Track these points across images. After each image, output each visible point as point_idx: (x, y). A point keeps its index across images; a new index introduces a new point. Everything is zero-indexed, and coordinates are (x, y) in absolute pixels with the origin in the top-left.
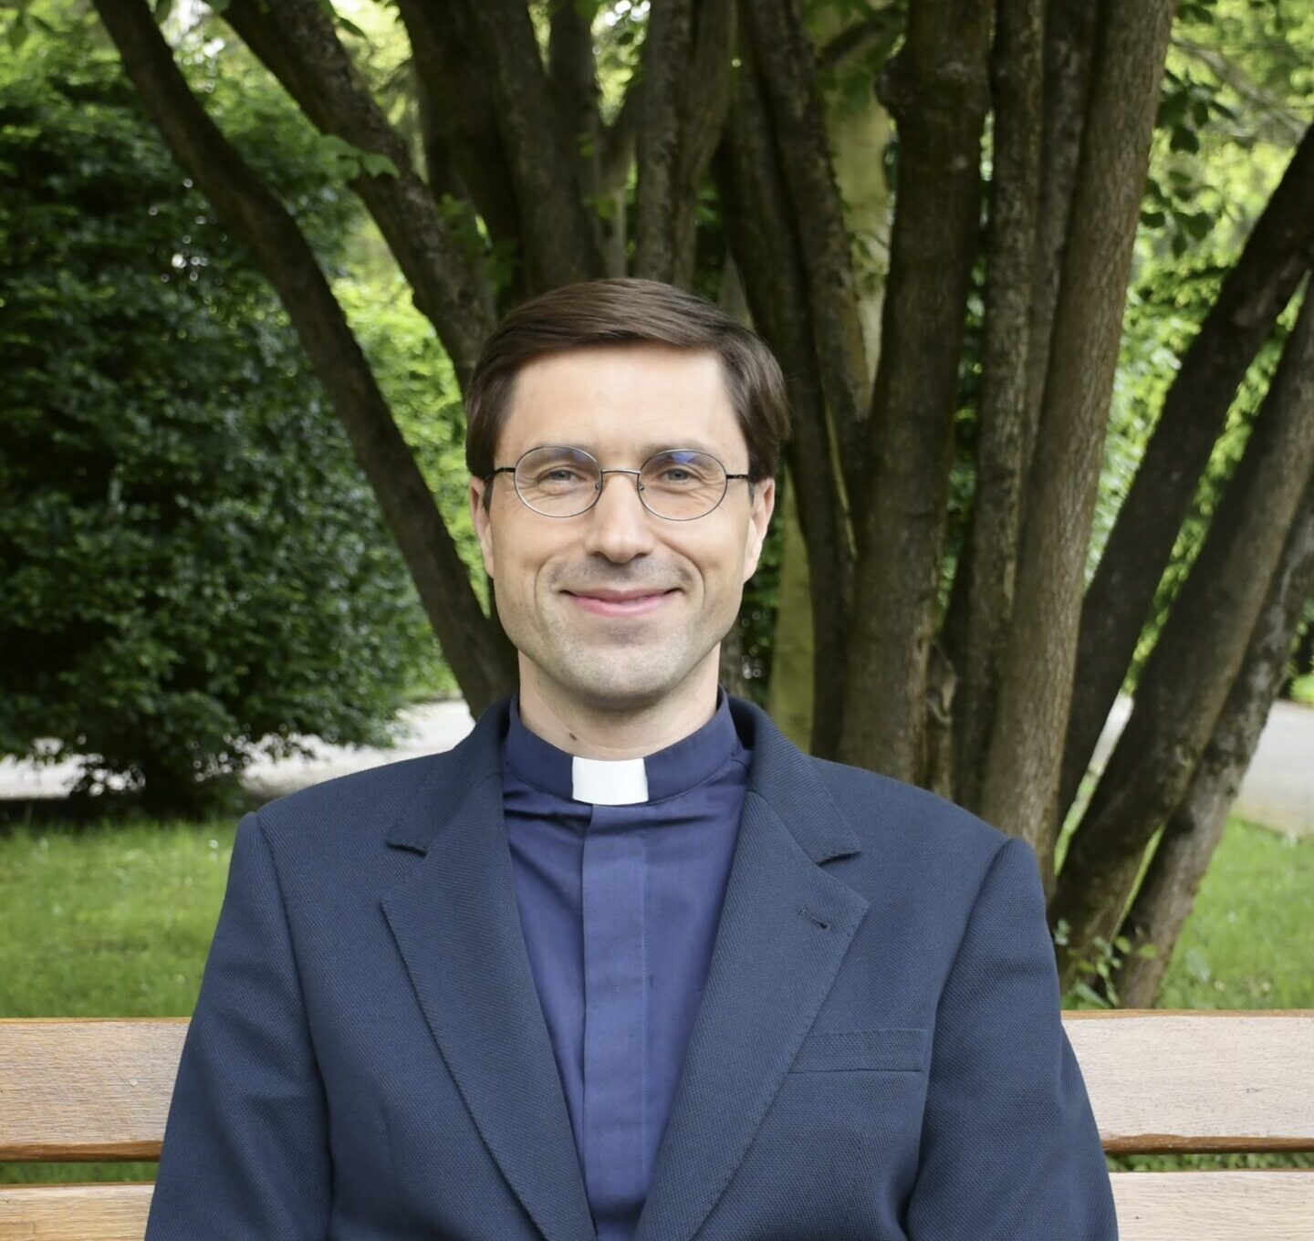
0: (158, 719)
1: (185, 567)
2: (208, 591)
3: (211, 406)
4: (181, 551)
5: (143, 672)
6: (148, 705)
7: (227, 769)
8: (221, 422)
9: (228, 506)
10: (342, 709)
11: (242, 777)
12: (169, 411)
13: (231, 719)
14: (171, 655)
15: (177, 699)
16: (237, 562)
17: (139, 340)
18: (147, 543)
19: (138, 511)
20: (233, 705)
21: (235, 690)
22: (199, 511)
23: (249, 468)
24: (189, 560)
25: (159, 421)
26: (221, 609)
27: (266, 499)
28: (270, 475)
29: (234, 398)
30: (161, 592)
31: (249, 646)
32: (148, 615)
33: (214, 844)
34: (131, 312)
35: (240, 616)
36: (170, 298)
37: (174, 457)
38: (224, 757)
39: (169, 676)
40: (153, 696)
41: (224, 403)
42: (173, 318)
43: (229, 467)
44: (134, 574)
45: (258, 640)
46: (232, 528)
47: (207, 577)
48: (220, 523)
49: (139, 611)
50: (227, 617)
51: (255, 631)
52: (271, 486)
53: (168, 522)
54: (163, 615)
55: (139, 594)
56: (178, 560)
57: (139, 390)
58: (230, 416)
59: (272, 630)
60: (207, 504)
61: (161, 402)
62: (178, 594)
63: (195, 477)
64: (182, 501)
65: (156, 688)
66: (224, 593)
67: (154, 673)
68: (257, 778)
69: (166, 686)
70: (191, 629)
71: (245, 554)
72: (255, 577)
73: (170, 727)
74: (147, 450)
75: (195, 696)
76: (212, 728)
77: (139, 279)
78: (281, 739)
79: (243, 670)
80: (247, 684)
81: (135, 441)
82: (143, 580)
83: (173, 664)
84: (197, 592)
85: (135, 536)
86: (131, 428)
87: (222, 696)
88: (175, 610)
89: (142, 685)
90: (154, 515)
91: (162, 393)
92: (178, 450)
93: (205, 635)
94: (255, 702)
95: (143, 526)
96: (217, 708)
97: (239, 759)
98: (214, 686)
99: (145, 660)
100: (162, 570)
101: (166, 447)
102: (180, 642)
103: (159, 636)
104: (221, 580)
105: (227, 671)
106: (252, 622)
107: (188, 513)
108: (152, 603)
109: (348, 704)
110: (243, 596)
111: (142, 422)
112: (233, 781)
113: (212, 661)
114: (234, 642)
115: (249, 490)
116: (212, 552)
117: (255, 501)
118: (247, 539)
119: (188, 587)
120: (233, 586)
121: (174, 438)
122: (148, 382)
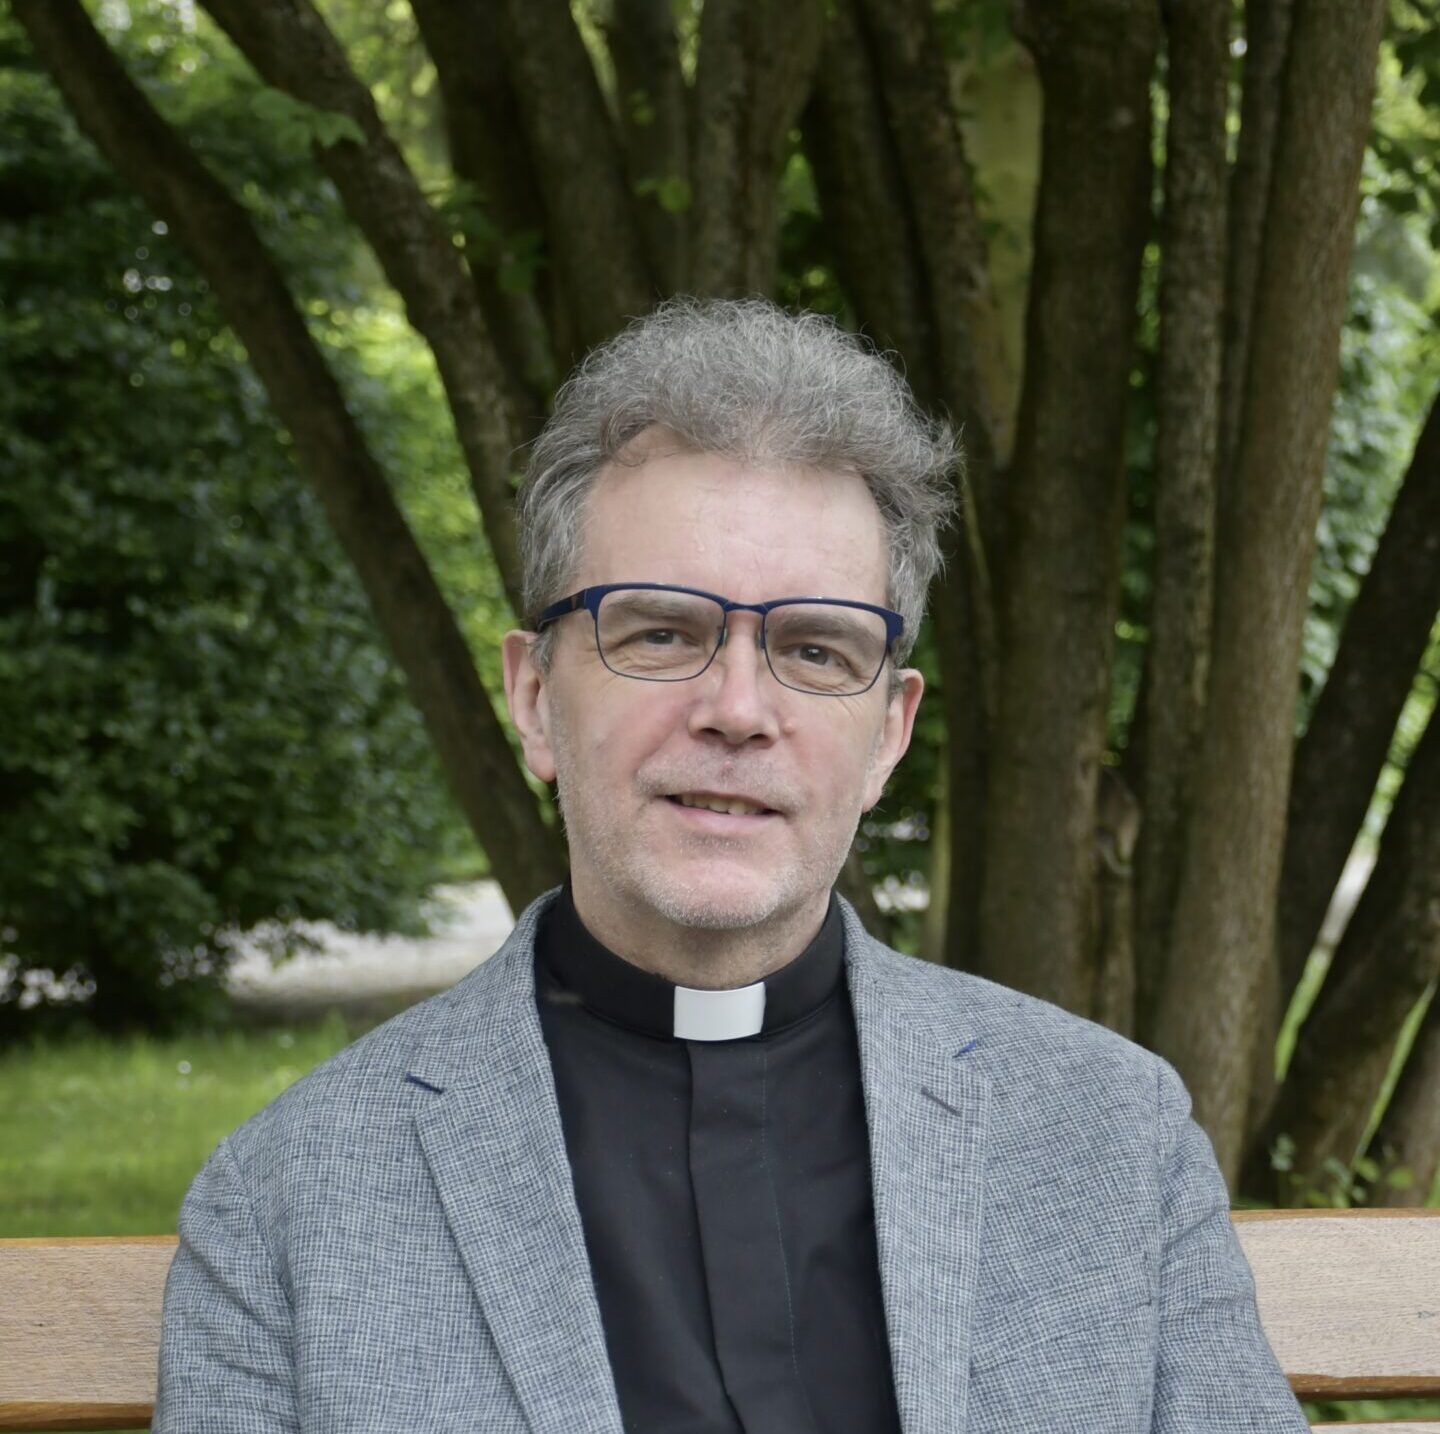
0: (110, 902)
1: (143, 697)
2: (174, 728)
3: (175, 477)
4: (136, 673)
5: (88, 838)
6: (96, 883)
7: (204, 968)
8: (189, 499)
9: (201, 613)
10: (358, 885)
11: (226, 981)
12: (119, 485)
13: (208, 901)
14: (125, 814)
15: (134, 875)
16: (212, 688)
17: (76, 387)
18: (91, 663)
19: (77, 621)
20: (211, 881)
21: (212, 861)
22: (160, 620)
23: (228, 561)
24: (150, 685)
25: (106, 498)
26: (192, 752)
27: (252, 601)
28: (257, 571)
29: (206, 467)
30: (111, 728)
31: (232, 801)
32: (94, 760)
33: (185, 1067)
34: (65, 351)
35: (219, 762)
36: (116, 331)
37: (125, 547)
38: (201, 951)
39: (123, 840)
40: (102, 870)
41: (193, 472)
42: (120, 359)
43: (200, 558)
44: (74, 705)
45: (243, 792)
46: (206, 644)
47: (171, 708)
48: (190, 636)
49: (82, 756)
50: (201, 764)
51: (239, 780)
52: (257, 585)
53: (119, 637)
54: (114, 761)
55: (80, 732)
56: (133, 687)
57: (76, 457)
58: (200, 490)
59: (261, 778)
60: (171, 610)
61: (106, 473)
62: (133, 732)
63: (155, 574)
64: (137, 606)
65: (106, 859)
66: (196, 731)
67: (103, 838)
68: (245, 982)
69: (121, 856)
70: (151, 780)
71: (223, 677)
72: (237, 707)
73: (125, 911)
74: (88, 538)
75: (159, 869)
76: (184, 912)
77: (76, 306)
78: (279, 926)
79: (222, 834)
80: (230, 853)
81: (70, 526)
82: (86, 713)
83: (130, 829)
84: (159, 729)
85: (72, 654)
86: (66, 509)
87: (197, 870)
88: (130, 753)
89: (86, 855)
90: (99, 624)
91: (107, 460)
92: (131, 538)
93: (171, 787)
94: (241, 877)
95: (85, 640)
96: (190, 886)
97: (221, 955)
98: (185, 855)
99: (90, 822)
100: (112, 700)
101: (114, 534)
102: (138, 797)
103: (109, 788)
104: (191, 711)
105: (201, 834)
106: (233, 768)
107: (146, 623)
108: (98, 744)
109: (367, 877)
110: (220, 734)
111: (81, 500)
112: (213, 986)
113: (181, 822)
114: (211, 796)
115: (227, 589)
116: (180, 675)
117: (236, 605)
118: (227, 658)
119: (145, 724)
120: (209, 720)
121: (125, 520)
122: (88, 445)
